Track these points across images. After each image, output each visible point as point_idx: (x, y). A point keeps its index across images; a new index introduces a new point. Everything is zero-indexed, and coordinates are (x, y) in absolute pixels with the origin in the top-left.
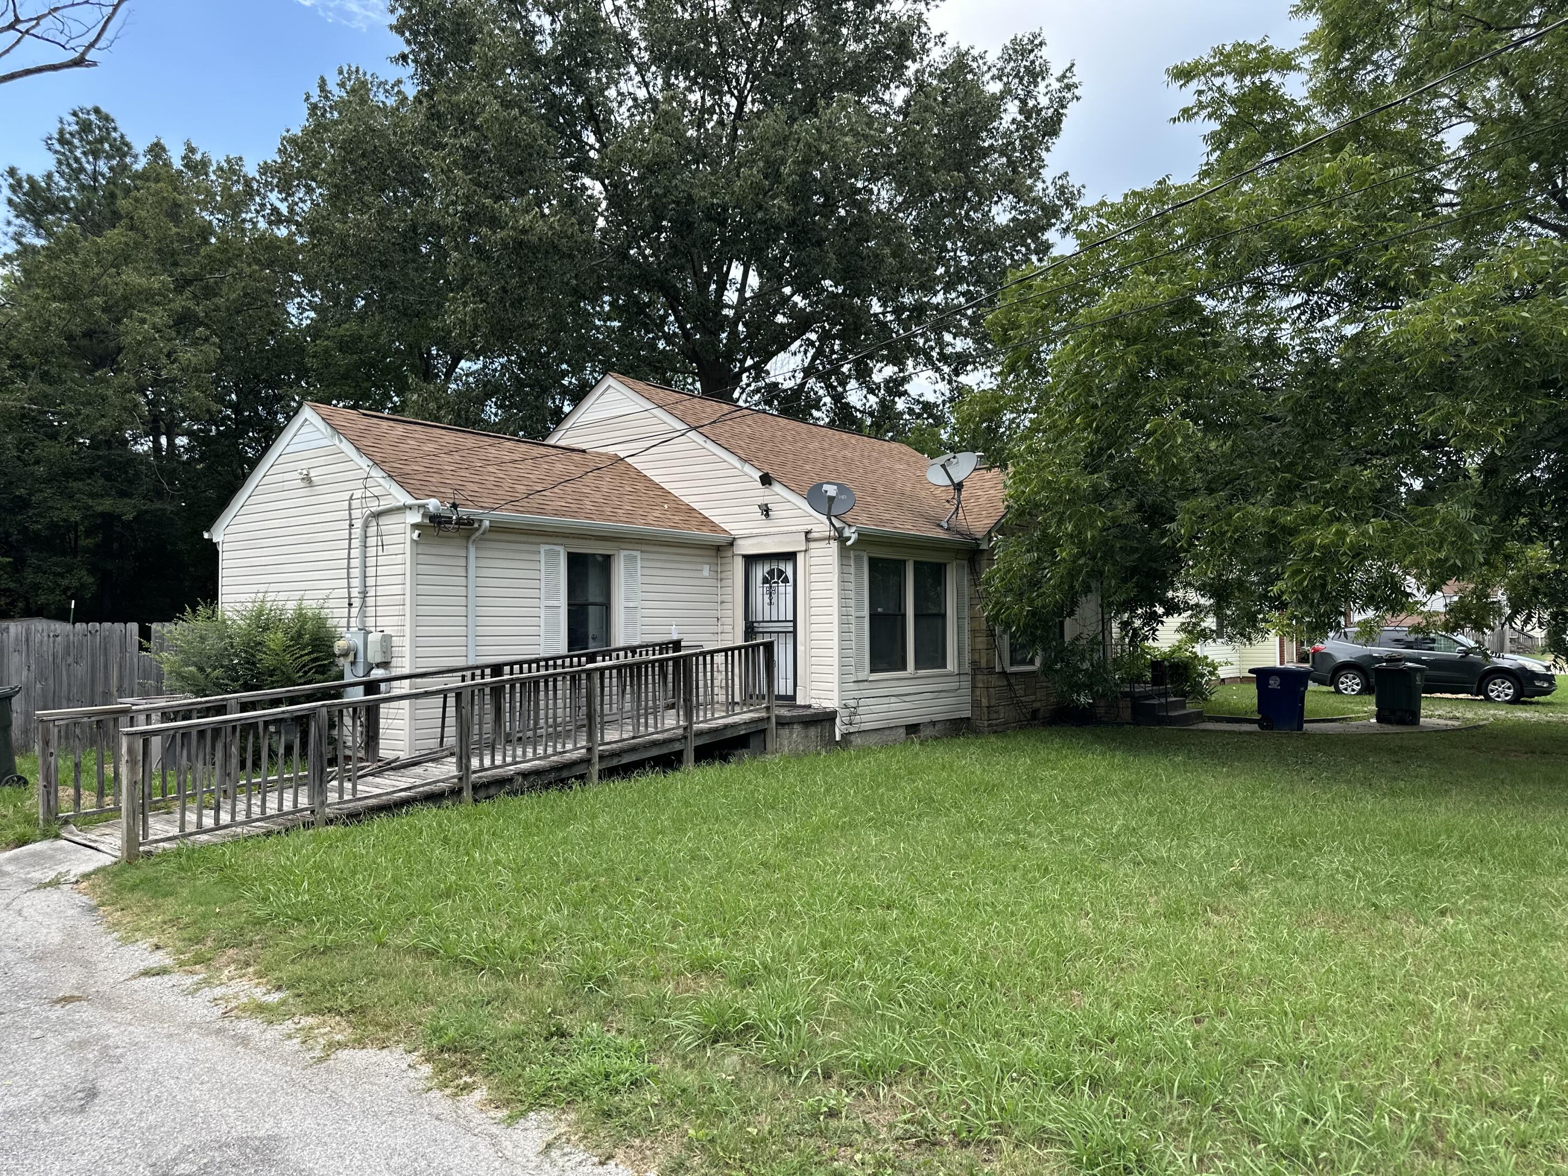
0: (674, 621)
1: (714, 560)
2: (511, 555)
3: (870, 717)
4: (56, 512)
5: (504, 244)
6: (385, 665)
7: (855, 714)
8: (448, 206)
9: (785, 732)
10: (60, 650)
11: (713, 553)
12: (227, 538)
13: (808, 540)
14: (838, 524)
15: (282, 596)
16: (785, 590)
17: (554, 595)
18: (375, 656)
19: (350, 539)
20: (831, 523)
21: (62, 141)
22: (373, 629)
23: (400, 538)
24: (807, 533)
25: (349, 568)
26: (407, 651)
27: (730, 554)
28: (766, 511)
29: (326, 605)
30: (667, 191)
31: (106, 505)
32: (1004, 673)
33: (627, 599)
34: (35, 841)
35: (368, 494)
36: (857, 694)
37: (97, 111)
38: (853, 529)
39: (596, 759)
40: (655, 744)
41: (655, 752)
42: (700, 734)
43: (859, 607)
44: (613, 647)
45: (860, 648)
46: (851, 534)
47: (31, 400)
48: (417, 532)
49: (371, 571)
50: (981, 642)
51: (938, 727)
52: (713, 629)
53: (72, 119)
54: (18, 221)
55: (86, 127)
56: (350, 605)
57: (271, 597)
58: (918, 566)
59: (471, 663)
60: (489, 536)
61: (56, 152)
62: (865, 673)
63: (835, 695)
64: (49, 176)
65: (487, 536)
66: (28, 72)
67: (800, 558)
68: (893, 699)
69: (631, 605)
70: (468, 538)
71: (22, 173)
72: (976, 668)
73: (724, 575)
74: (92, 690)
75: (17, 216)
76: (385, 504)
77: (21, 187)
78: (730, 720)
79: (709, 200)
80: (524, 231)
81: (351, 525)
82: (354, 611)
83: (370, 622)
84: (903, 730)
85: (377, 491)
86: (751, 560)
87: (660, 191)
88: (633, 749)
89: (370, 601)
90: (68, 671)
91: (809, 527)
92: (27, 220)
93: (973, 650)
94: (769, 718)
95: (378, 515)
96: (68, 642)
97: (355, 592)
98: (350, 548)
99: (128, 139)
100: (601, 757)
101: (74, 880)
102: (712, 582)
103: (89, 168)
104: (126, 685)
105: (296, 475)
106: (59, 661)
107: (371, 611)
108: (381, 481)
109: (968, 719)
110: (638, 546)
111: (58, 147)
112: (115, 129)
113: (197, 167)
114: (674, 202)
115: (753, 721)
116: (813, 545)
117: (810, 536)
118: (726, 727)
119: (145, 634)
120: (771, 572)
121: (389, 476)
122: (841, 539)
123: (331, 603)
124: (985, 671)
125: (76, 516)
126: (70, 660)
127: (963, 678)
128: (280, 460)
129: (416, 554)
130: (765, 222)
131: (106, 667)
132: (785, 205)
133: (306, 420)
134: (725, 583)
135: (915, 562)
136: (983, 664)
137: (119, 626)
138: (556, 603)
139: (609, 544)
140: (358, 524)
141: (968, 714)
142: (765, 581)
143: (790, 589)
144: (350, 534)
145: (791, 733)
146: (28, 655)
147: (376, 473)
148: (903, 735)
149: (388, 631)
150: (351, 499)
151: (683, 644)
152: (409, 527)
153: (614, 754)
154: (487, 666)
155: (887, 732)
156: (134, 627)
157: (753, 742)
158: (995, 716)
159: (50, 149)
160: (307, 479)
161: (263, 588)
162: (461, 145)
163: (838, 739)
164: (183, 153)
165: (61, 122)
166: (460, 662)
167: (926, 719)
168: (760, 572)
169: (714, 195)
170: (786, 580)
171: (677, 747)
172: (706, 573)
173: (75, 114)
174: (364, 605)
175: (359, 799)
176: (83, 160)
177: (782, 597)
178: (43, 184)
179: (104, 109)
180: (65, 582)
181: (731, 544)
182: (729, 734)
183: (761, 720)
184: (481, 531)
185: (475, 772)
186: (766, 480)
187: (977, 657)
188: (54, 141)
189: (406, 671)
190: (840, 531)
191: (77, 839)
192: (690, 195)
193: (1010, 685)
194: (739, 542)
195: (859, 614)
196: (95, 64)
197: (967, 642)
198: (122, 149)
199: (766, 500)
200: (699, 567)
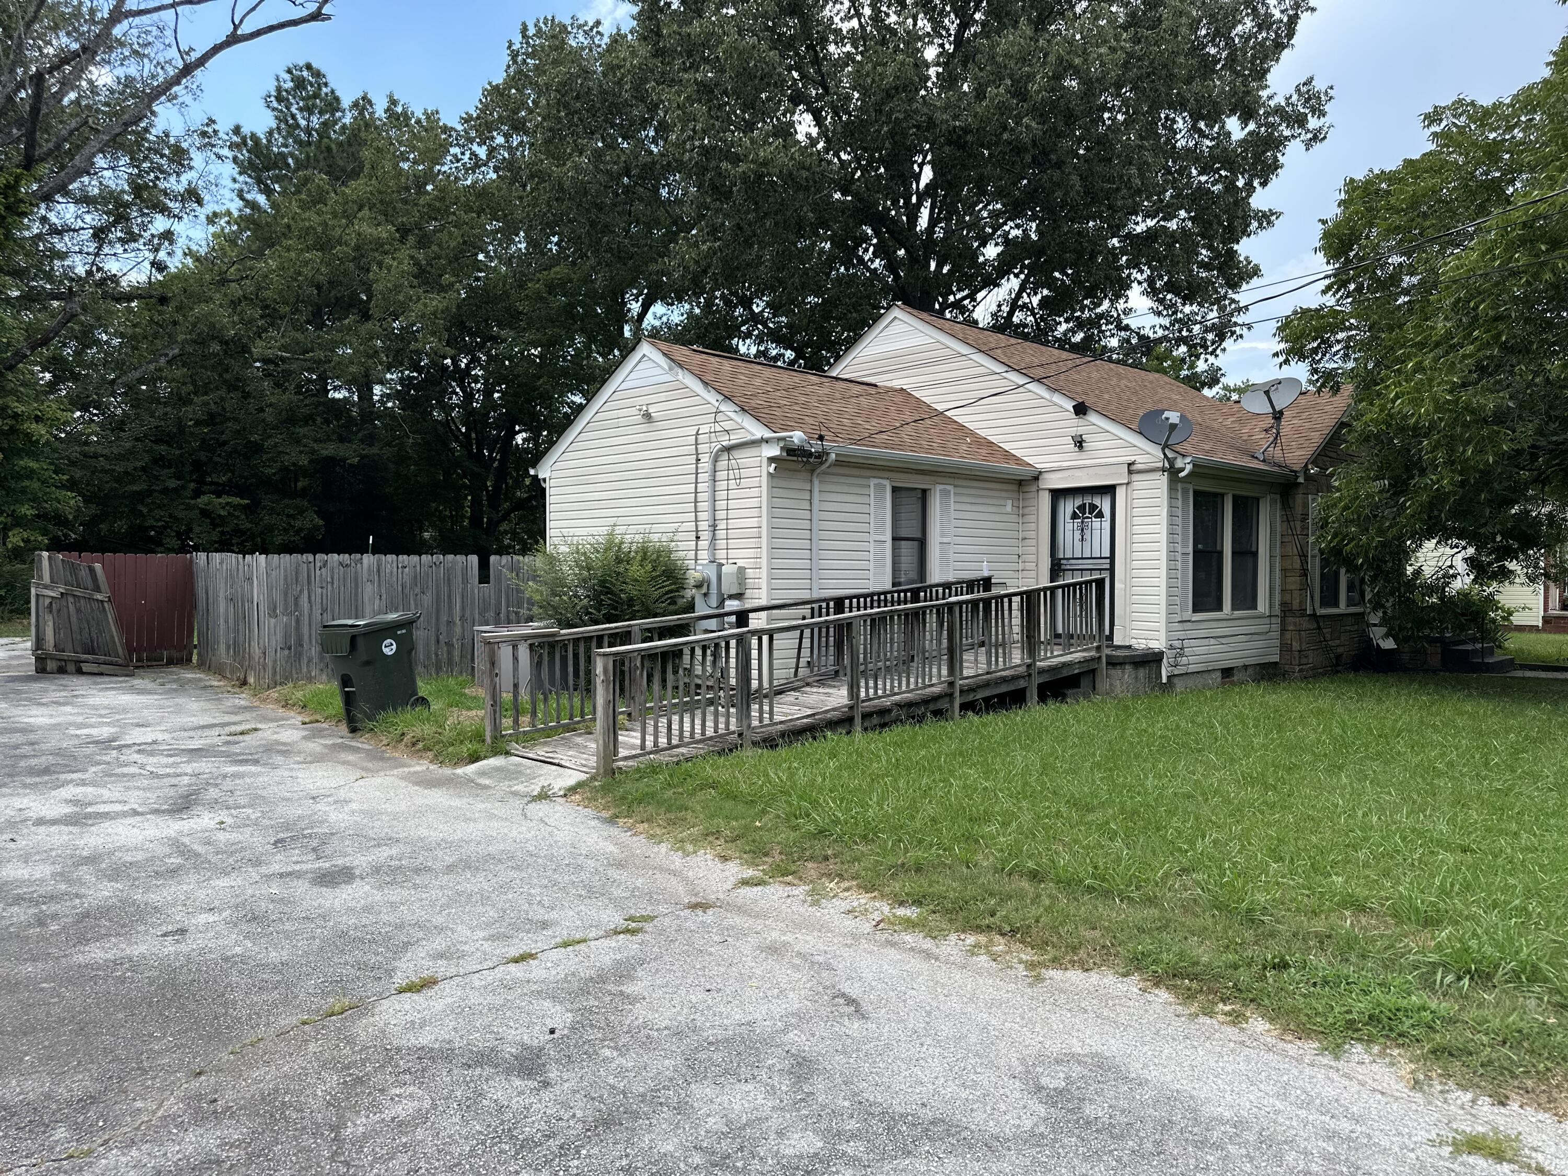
0: (985, 557)
1: (1015, 495)
2: (846, 489)
3: (1194, 659)
4: (287, 457)
5: (744, 177)
6: (739, 596)
7: (1182, 655)
8: (684, 142)
9: (1117, 672)
10: (407, 580)
11: (1015, 487)
12: (554, 474)
13: (1130, 472)
14: (1170, 455)
15: (632, 529)
16: (1100, 528)
17: (880, 530)
18: (729, 587)
19: (697, 474)
20: (1165, 454)
21: (279, 99)
22: (724, 562)
23: (756, 472)
24: (1129, 465)
25: (696, 502)
26: (763, 583)
27: (1034, 488)
28: (1079, 443)
29: (675, 538)
30: (908, 116)
31: (329, 450)
32: (1314, 615)
33: (942, 536)
34: (485, 758)
35: (718, 428)
36: (1181, 635)
37: (309, 67)
38: (1188, 460)
39: (957, 694)
40: (1004, 680)
41: (1004, 689)
42: (1042, 671)
43: (1185, 546)
44: (928, 583)
45: (1184, 588)
46: (1185, 466)
47: (284, 348)
48: (773, 465)
49: (721, 505)
50: (1294, 582)
51: (1250, 671)
52: (1014, 566)
53: (287, 77)
54: (241, 178)
55: (300, 83)
56: (698, 538)
57: (619, 530)
58: (1236, 499)
59: (816, 595)
60: (833, 470)
61: (274, 109)
62: (1188, 614)
63: (1162, 635)
64: (271, 133)
65: (830, 470)
66: (271, 29)
67: (1120, 493)
68: (1212, 641)
69: (945, 540)
70: (812, 471)
71: (246, 130)
72: (1286, 610)
73: (1026, 511)
74: (437, 619)
75: (240, 173)
76: (735, 439)
77: (245, 144)
78: (1068, 658)
79: (951, 123)
80: (765, 164)
81: (698, 460)
82: (703, 544)
83: (721, 555)
84: (1219, 674)
85: (727, 425)
86: (1058, 494)
87: (901, 116)
88: (987, 685)
89: (721, 534)
90: (415, 600)
91: (1133, 459)
92: (250, 176)
93: (1283, 591)
94: (1100, 658)
95: (728, 449)
96: (415, 572)
97: (703, 526)
98: (697, 483)
99: (338, 93)
100: (961, 691)
101: (562, 793)
102: (1014, 518)
103: (303, 123)
104: (468, 614)
105: (634, 411)
106: (407, 591)
107: (721, 544)
108: (733, 415)
109: (1276, 663)
110: (951, 481)
111: (275, 104)
112: (326, 85)
113: (398, 118)
114: (914, 126)
115: (1086, 661)
116: (1135, 477)
117: (1134, 468)
118: (1065, 665)
119: (484, 566)
120: (1082, 508)
121: (743, 410)
122: (1172, 472)
123: (679, 536)
124: (1298, 613)
125: (304, 461)
126: (417, 590)
127: (1274, 620)
128: (615, 397)
129: (771, 487)
130: (1010, 143)
131: (449, 597)
132: (1034, 124)
133: (644, 356)
134: (1027, 518)
135: (1234, 496)
136: (1296, 605)
137: (460, 558)
138: (882, 538)
139: (927, 478)
140: (705, 458)
141: (1276, 658)
142: (1074, 516)
143: (1107, 525)
144: (697, 468)
145: (1123, 673)
146: (379, 585)
147: (728, 408)
148: (1219, 679)
149: (741, 563)
150: (697, 434)
151: (993, 581)
152: (765, 461)
153: (972, 690)
154: (832, 599)
155: (1205, 675)
156: (474, 559)
157: (1085, 682)
158: (1304, 661)
159: (268, 107)
160: (648, 416)
161: (612, 521)
162: (696, 79)
163: (1164, 680)
164: (386, 105)
165: (278, 80)
166: (805, 595)
167: (1239, 663)
168: (1068, 507)
169: (956, 117)
170: (1100, 515)
171: (1022, 684)
172: (1009, 508)
173: (289, 71)
174: (714, 538)
175: (776, 724)
176: (299, 116)
177: (1096, 533)
178: (264, 141)
179: (315, 65)
180: (298, 524)
181: (1036, 479)
182: (1065, 673)
183: (1092, 659)
184: (827, 464)
185: (863, 701)
186: (1081, 410)
187: (1287, 598)
188: (273, 99)
189: (764, 602)
190: (1171, 462)
191: (530, 755)
192: (930, 118)
193: (1319, 628)
194: (1046, 476)
195: (1185, 551)
196: (328, 18)
197: (1278, 582)
198: (333, 104)
199: (1081, 430)
200: (1002, 502)
